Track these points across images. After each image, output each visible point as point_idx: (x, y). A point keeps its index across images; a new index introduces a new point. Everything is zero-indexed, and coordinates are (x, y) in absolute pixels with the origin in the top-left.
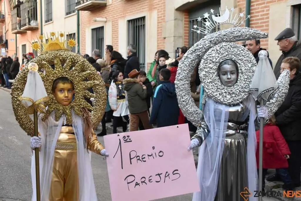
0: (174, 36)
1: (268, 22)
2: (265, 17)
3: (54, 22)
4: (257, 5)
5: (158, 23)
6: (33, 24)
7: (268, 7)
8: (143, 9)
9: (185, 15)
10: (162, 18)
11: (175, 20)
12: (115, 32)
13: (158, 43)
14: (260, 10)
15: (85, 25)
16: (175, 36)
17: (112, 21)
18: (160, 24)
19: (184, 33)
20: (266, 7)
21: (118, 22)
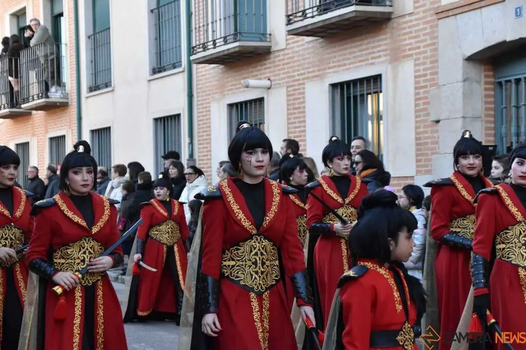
0: (463, 117)
3: (117, 91)
5: (416, 88)
6: (55, 95)
8: (372, 58)
9: (485, 70)
10: (428, 77)
11: (465, 80)
12: (296, 109)
13: (417, 133)
15: (209, 95)
16: (465, 116)
17: (288, 87)
18: (422, 91)
19: (484, 109)
21: (304, 88)
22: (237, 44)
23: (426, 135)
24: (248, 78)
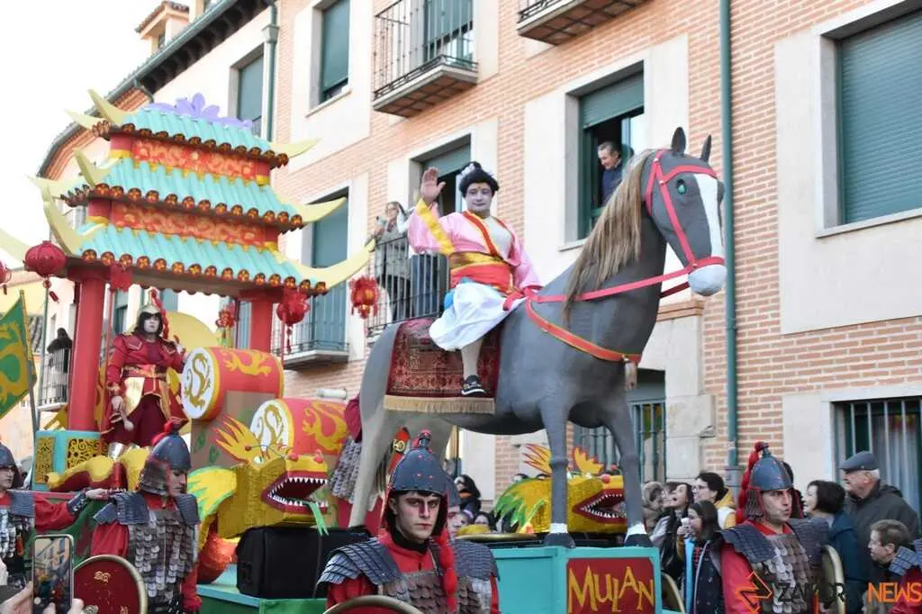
1: (781, 428)
2: (773, 418)
4: (752, 392)
7: (780, 399)
13: (497, 456)
14: (759, 403)
20: (774, 399)
22: (313, 352)
23: (506, 459)
24: (323, 386)
